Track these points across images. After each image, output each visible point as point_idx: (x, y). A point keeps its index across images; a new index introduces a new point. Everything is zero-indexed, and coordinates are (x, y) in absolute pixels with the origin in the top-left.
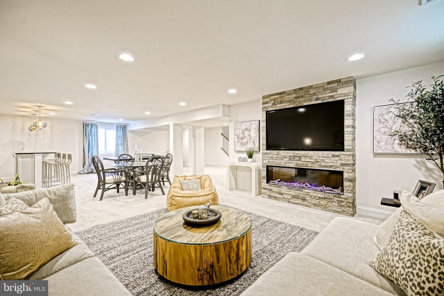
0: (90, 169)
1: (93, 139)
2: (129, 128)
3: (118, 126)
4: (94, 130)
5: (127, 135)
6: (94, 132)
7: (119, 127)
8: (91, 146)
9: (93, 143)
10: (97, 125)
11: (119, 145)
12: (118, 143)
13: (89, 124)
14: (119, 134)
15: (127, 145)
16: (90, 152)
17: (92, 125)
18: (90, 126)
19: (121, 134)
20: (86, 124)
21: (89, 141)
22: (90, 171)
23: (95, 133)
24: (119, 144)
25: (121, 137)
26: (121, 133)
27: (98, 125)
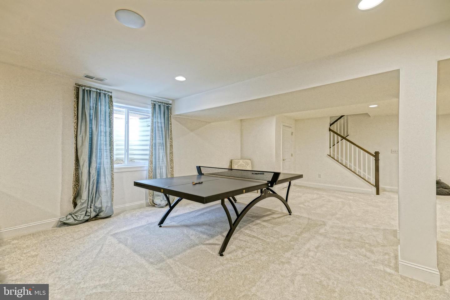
0: (92, 210)
1: (103, 128)
2: (177, 111)
3: (155, 105)
4: (103, 107)
5: (171, 124)
6: (103, 113)
7: (157, 107)
8: (97, 149)
9: (101, 140)
10: (111, 97)
11: (157, 147)
12: (154, 141)
13: (92, 89)
14: (158, 122)
15: (171, 146)
16: (94, 165)
17: (99, 94)
18: (93, 95)
19: (161, 123)
20: (84, 90)
21: (92, 134)
22: (93, 214)
23: (107, 114)
24: (157, 145)
25: (160, 129)
26: (160, 120)
27: (113, 95)
